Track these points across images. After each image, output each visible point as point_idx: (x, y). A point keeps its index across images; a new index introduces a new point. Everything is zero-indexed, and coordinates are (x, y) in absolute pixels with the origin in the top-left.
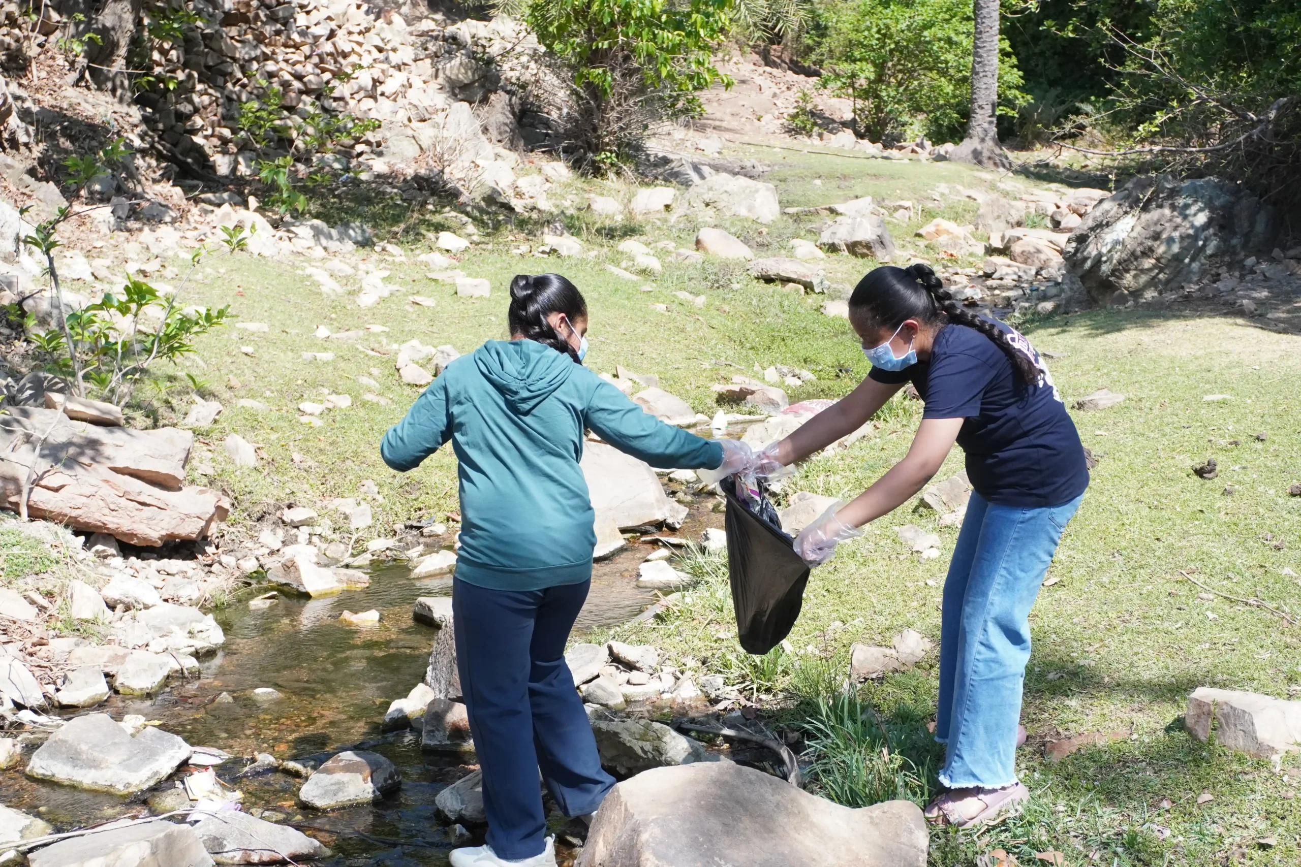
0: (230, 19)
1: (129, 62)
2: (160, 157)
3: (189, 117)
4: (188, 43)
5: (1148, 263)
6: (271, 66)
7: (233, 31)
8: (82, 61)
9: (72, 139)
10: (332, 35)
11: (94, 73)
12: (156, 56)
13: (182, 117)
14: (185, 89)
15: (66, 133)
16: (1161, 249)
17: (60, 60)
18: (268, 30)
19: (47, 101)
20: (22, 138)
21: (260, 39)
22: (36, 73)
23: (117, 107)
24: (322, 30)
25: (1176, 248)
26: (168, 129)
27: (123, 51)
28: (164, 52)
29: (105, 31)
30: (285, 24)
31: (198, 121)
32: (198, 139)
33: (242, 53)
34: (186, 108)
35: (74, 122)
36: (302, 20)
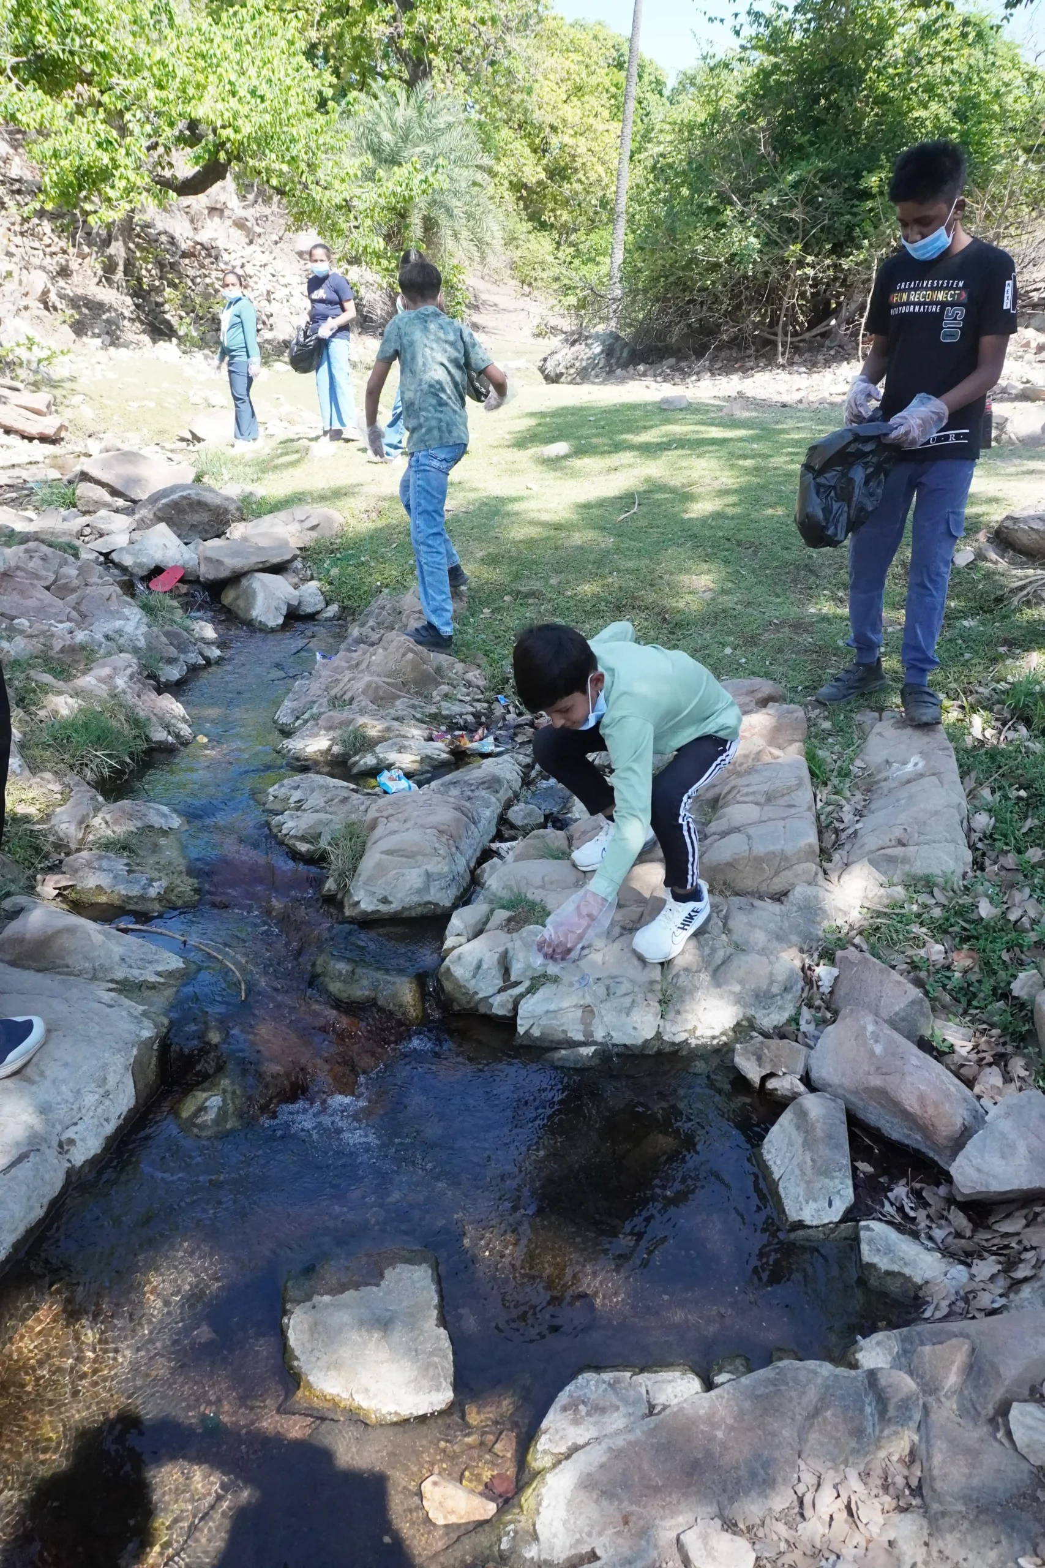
0: (184, 255)
1: (126, 274)
2: (142, 322)
3: (162, 305)
4: (160, 265)
5: (572, 371)
6: (208, 280)
7: (187, 261)
8: (100, 273)
9: (89, 309)
10: (243, 266)
11: (107, 279)
12: (144, 272)
13: (159, 305)
14: (159, 291)
15: (86, 305)
16: (578, 364)
17: (89, 272)
18: (207, 261)
19: (80, 291)
20: (59, 306)
21: (202, 266)
22: (76, 278)
23: (119, 296)
24: (238, 263)
25: (584, 364)
26: (151, 311)
27: (121, 268)
28: (149, 271)
29: (110, 257)
30: (216, 258)
31: (167, 307)
32: (167, 316)
33: (191, 272)
34: (160, 300)
35: (89, 301)
36: (226, 257)
